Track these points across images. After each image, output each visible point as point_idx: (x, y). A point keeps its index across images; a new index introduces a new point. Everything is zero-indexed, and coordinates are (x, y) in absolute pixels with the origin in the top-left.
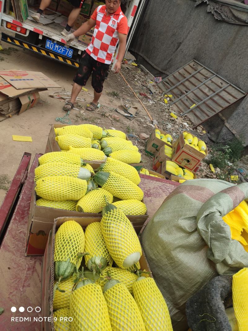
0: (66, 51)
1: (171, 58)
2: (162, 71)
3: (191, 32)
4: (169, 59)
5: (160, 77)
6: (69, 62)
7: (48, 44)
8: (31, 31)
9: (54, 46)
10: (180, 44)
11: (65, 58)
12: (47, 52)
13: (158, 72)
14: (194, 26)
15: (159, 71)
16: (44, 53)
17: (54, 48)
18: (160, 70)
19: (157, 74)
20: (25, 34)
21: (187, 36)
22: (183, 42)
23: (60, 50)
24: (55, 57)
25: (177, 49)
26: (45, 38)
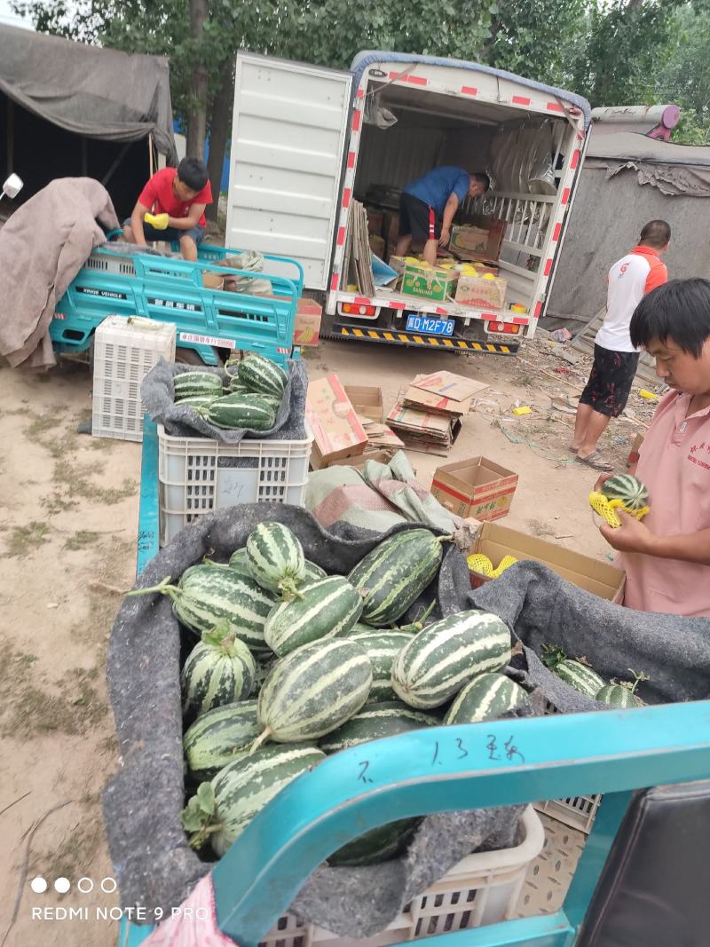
0: (442, 325)
1: (580, 287)
2: (562, 316)
3: (611, 229)
4: (574, 289)
5: (562, 328)
6: (449, 344)
7: (412, 323)
8: (383, 309)
9: (422, 321)
10: (590, 256)
11: (440, 339)
12: (410, 336)
13: (555, 320)
14: (615, 215)
15: (558, 318)
16: (404, 339)
17: (421, 327)
18: (558, 315)
19: (553, 324)
20: (374, 315)
21: (605, 236)
22: (597, 250)
23: (430, 327)
24: (424, 341)
25: (588, 265)
26: (406, 314)
